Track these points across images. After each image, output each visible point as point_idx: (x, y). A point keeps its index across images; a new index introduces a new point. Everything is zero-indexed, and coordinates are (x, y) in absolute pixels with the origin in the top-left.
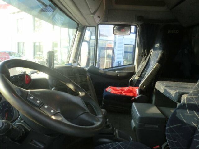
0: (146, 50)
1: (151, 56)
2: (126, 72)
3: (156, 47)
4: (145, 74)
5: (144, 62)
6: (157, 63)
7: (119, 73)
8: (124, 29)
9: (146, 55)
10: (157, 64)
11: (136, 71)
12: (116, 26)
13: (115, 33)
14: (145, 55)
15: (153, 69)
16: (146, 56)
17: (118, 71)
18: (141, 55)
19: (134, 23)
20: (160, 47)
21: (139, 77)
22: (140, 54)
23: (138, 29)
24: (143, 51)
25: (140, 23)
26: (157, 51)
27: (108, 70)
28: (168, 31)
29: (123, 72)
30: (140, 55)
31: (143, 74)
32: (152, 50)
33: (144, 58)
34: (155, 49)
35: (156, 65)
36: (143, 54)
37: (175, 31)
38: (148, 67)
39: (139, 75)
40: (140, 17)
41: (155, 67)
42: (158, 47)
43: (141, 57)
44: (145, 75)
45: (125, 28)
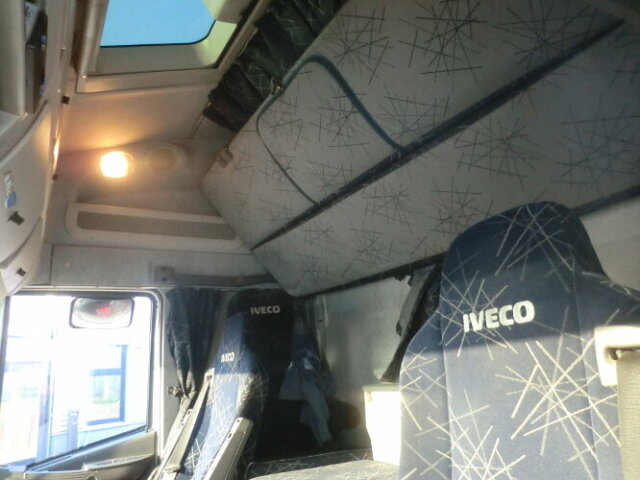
0: (190, 375)
1: (211, 391)
2: (126, 460)
3: (226, 363)
4: (197, 457)
5: (187, 416)
6: (237, 417)
7: (98, 469)
8: (108, 306)
9: (193, 389)
10: (241, 419)
11: (163, 452)
12: (80, 299)
13: (74, 323)
14: (187, 392)
15: (229, 440)
16: (191, 395)
17: (93, 466)
18: (174, 392)
19: (143, 289)
20: (239, 363)
21: (178, 471)
22: (171, 388)
23: (159, 304)
24: (181, 379)
25: (164, 289)
26: (229, 377)
27: (50, 469)
28: (252, 310)
29: (112, 462)
30: (170, 393)
31: (189, 458)
32: (211, 372)
33: (186, 402)
34: (223, 369)
35: (236, 425)
36: (180, 387)
37: (271, 310)
38: (206, 433)
39: (177, 466)
40: (164, 269)
41: (234, 431)
42: (232, 363)
43: (177, 399)
44: (196, 463)
45: (112, 302)
